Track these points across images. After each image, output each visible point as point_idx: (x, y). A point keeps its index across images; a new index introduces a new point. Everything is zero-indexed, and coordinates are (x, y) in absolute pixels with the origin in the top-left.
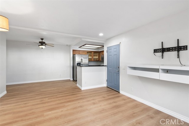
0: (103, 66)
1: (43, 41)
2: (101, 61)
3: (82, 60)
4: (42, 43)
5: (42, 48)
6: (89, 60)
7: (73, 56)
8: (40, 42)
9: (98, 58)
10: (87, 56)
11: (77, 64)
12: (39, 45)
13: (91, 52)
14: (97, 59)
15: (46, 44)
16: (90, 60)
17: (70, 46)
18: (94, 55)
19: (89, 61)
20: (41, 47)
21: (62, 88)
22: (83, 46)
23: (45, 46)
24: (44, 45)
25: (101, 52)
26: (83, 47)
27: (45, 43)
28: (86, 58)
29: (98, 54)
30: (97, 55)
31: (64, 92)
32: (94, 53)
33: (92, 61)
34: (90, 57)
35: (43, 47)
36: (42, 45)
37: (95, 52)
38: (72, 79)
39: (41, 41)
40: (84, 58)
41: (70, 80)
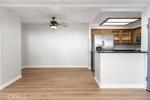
0: (139, 52)
1: (55, 20)
2: (135, 44)
3: (103, 42)
4: (54, 23)
5: (54, 29)
6: (114, 42)
7: (92, 37)
8: (52, 22)
9: (130, 39)
10: (112, 36)
11: (97, 48)
12: (51, 26)
13: (118, 31)
14: (128, 40)
15: (58, 24)
16: (116, 43)
17: (88, 24)
18: (123, 35)
19: (114, 44)
20: (52, 27)
21: (74, 80)
22: (105, 22)
23: (57, 26)
24: (55, 25)
25: (135, 29)
26: (104, 24)
27: (56, 22)
28: (111, 40)
29: (130, 33)
30: (129, 35)
31: (75, 87)
32: (123, 31)
33: (119, 44)
34: (116, 39)
35: (55, 27)
36: (54, 25)
37: (125, 31)
38: (90, 68)
39: (52, 20)
40: (107, 40)
41: (88, 68)
